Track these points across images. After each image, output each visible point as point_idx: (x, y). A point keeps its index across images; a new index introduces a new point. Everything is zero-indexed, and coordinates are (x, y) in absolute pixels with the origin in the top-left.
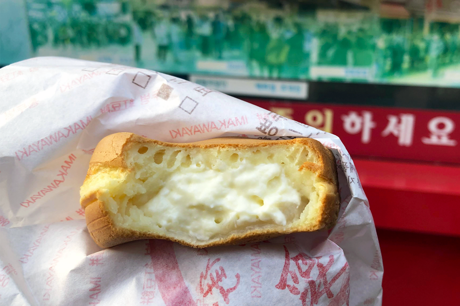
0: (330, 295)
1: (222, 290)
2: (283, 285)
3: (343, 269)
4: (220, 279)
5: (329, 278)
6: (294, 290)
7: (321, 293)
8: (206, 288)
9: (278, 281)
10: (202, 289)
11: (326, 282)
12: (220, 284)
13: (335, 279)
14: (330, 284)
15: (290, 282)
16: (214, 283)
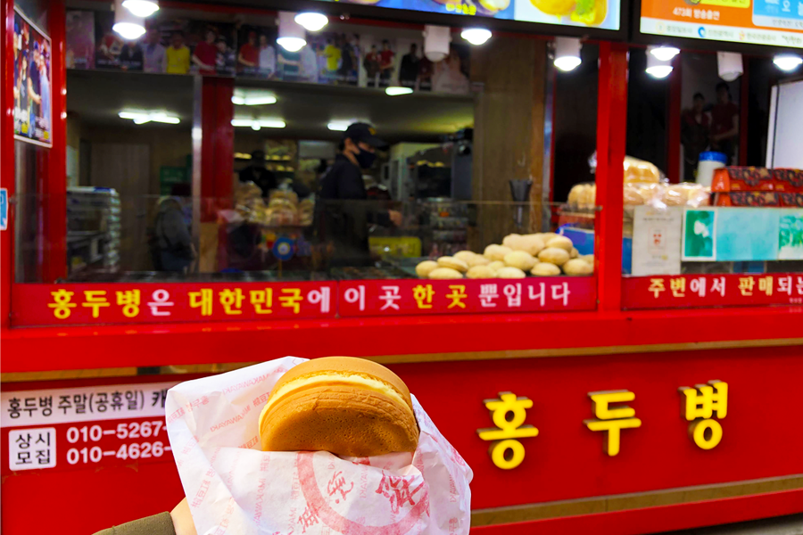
0: (412, 503)
1: (342, 491)
2: (380, 491)
3: (421, 485)
4: (341, 485)
5: (411, 491)
6: (386, 495)
7: (405, 500)
8: (332, 490)
9: (377, 488)
10: (329, 491)
11: (408, 492)
12: (341, 488)
13: (415, 491)
14: (412, 494)
15: (384, 489)
16: (337, 487)
